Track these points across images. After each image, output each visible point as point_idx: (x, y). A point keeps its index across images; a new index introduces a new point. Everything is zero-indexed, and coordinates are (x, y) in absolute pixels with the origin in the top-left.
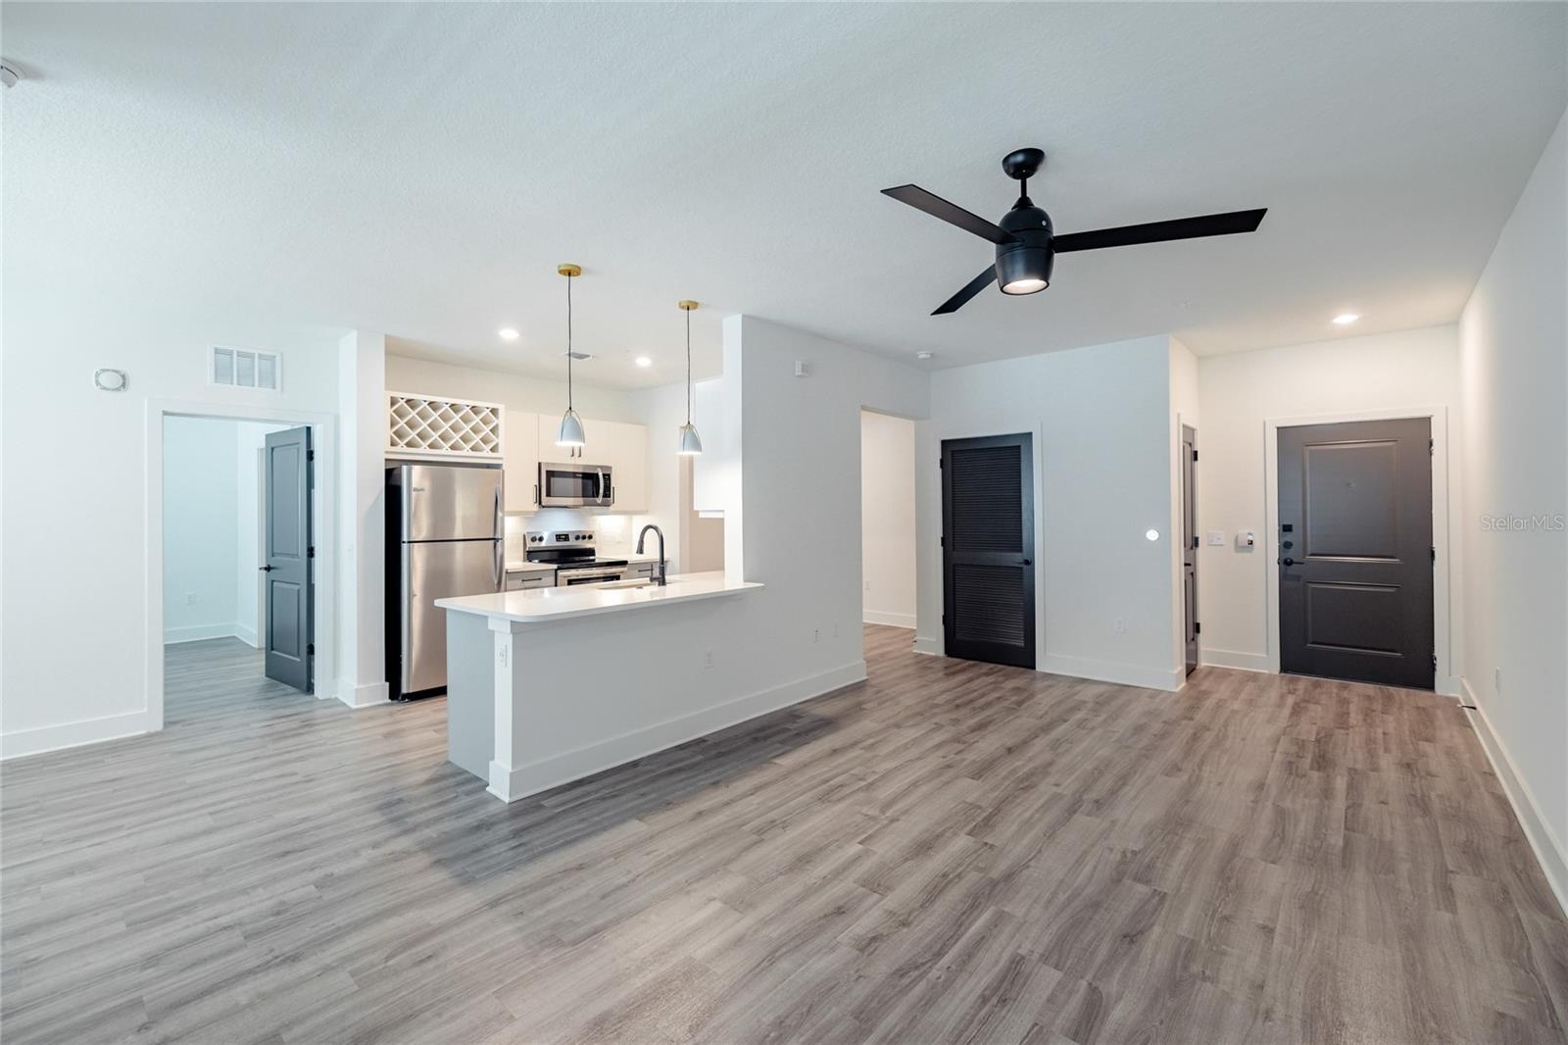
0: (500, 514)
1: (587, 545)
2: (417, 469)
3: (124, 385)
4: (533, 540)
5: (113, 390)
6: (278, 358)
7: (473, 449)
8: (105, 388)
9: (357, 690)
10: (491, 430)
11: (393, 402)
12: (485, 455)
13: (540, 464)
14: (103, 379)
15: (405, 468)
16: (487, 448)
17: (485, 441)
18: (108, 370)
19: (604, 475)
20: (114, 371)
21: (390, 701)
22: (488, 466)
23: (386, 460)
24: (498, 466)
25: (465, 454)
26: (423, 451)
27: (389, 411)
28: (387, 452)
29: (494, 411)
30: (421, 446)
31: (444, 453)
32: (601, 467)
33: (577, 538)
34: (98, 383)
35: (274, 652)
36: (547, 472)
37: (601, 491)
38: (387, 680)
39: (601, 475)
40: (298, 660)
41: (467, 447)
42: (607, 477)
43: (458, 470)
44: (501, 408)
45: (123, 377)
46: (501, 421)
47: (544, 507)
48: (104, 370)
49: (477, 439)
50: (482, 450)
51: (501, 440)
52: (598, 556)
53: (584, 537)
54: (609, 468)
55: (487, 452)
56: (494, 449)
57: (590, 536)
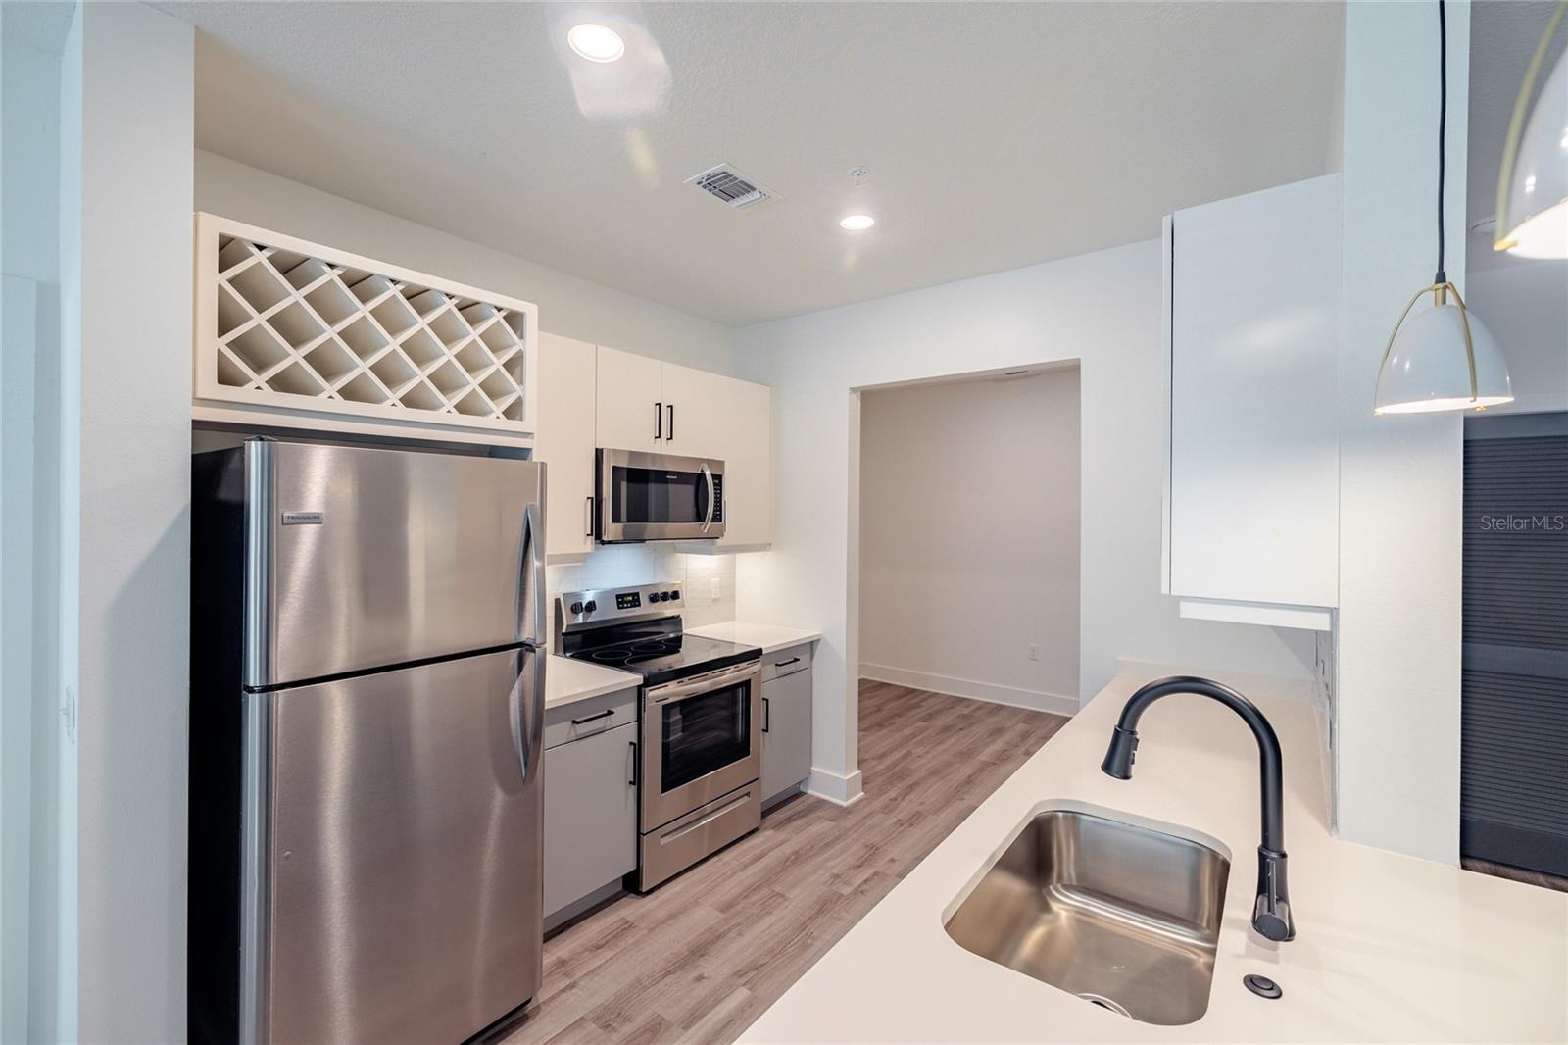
0: (535, 563)
1: (668, 609)
2: (321, 457)
4: (576, 608)
7: (462, 408)
10: (504, 365)
11: (228, 252)
12: (491, 425)
13: (599, 453)
15: (254, 449)
16: (497, 408)
17: (492, 390)
19: (714, 477)
22: (493, 452)
23: (197, 425)
24: (521, 454)
25: (443, 419)
26: (325, 405)
27: (213, 280)
28: (198, 401)
29: (514, 319)
30: (321, 390)
31: (388, 413)
32: (709, 462)
33: (654, 599)
36: (615, 468)
37: (710, 509)
39: (708, 473)
41: (449, 403)
42: (718, 479)
43: (414, 458)
44: (531, 311)
46: (532, 343)
47: (603, 543)
49: (473, 383)
50: (483, 412)
51: (531, 389)
52: (684, 631)
53: (665, 597)
54: (721, 464)
55: (495, 419)
56: (512, 412)
57: (675, 595)
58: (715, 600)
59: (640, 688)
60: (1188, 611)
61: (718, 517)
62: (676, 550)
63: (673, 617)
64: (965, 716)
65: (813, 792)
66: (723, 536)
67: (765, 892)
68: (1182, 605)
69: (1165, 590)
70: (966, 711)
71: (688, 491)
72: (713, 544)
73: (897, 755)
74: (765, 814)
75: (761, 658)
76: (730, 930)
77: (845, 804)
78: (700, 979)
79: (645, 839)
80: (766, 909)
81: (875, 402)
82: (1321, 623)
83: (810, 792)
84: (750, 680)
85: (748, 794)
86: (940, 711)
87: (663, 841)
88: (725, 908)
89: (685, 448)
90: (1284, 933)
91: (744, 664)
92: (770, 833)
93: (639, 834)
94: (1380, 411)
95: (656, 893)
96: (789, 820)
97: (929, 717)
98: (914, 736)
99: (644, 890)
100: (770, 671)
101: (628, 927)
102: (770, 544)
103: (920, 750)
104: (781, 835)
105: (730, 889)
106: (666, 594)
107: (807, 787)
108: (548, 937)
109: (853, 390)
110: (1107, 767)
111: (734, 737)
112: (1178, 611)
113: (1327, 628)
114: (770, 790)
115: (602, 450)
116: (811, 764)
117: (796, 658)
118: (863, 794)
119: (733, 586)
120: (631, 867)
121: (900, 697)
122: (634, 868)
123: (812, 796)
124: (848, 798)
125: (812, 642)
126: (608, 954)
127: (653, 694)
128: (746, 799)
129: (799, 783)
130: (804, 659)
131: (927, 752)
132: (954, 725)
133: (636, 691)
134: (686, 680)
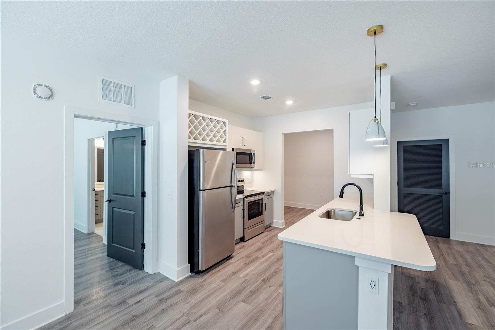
1: (242, 184)
2: (208, 152)
3: (51, 96)
5: (45, 98)
6: (133, 89)
7: (217, 141)
8: (39, 97)
9: (177, 271)
10: (223, 132)
11: (189, 116)
14: (39, 90)
15: (201, 151)
16: (222, 141)
17: (221, 137)
18: (42, 85)
20: (45, 86)
21: (190, 274)
23: (189, 146)
25: (215, 143)
27: (187, 120)
28: (189, 142)
29: (224, 123)
30: (207, 140)
32: (252, 150)
34: (35, 93)
35: (113, 244)
36: (236, 152)
37: (253, 161)
38: (189, 263)
39: (252, 153)
40: (134, 251)
41: (215, 140)
42: (254, 154)
44: (227, 121)
45: (51, 90)
46: (227, 128)
48: (39, 85)
49: (219, 136)
51: (227, 137)
52: (245, 189)
53: (241, 181)
54: (254, 151)
55: (221, 143)
56: (224, 141)
57: (243, 181)
58: (250, 182)
59: (244, 198)
60: (353, 176)
61: (254, 163)
62: (242, 171)
63: (242, 186)
64: (305, 212)
65: (274, 225)
66: (255, 167)
67: (269, 241)
68: (351, 175)
69: (349, 173)
70: (305, 211)
71: (248, 157)
72: (252, 169)
73: (291, 219)
74: (265, 229)
75: (264, 194)
76: (265, 246)
77: (282, 228)
78: (262, 252)
79: (245, 230)
80: (271, 243)
81: (288, 137)
82: (371, 177)
83: (273, 226)
84: (262, 199)
85: (262, 224)
86: (299, 211)
87: (248, 231)
88: (263, 243)
89: (248, 147)
90: (363, 215)
91: (261, 195)
92: (267, 232)
93: (244, 229)
94: (374, 146)
95: (247, 242)
96: (270, 230)
97: (296, 212)
98: (294, 216)
99: (245, 240)
100: (266, 197)
101: (244, 246)
102: (262, 169)
103: (296, 218)
104: (269, 233)
105: (262, 240)
106: (241, 180)
107: (272, 225)
108: (236, 244)
109: (283, 134)
110: (340, 197)
111: (259, 211)
112: (351, 176)
113: (372, 178)
114: (266, 223)
115: (233, 148)
116: (273, 219)
117: (270, 194)
118: (285, 226)
119: (253, 179)
120: (242, 236)
121: (288, 209)
122: (243, 236)
123: (273, 227)
124: (282, 226)
125: (273, 191)
126: (243, 250)
127: (246, 199)
128: (261, 225)
129: (270, 224)
130: (272, 195)
131: (298, 219)
132: (303, 214)
133: (243, 199)
134: (252, 197)
